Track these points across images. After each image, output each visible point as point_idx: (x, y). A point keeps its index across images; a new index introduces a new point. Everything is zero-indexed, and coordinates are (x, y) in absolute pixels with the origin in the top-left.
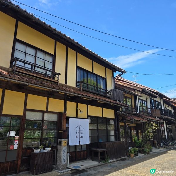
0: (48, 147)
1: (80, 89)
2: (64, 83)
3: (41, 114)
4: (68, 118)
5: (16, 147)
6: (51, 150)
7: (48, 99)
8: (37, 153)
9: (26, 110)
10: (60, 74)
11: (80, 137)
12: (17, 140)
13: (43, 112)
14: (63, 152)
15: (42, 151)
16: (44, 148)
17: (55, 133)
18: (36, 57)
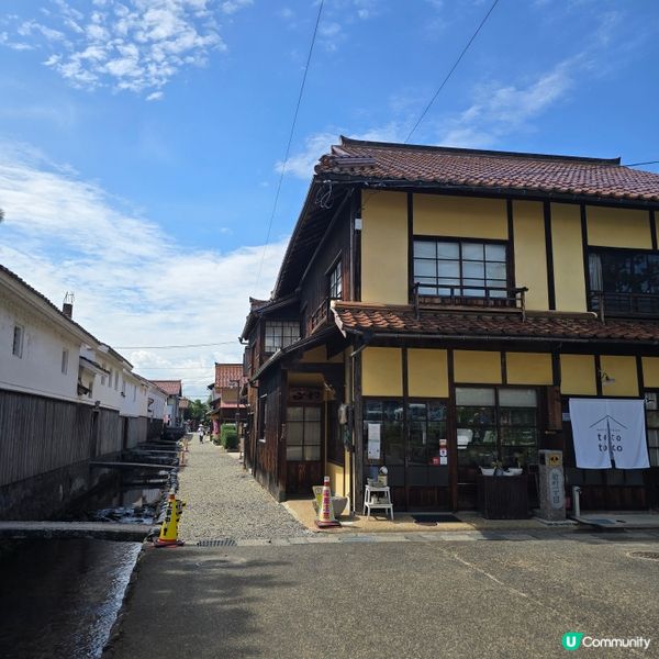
0: (516, 466)
1: (599, 316)
2: (545, 307)
3: (491, 392)
4: (565, 400)
5: (444, 461)
6: (523, 473)
7: (503, 356)
8: (489, 477)
9: (453, 386)
10: (525, 289)
11: (611, 449)
12: (444, 447)
13: (495, 387)
14: (551, 481)
15: (499, 474)
16: (506, 468)
17: (533, 434)
18: (461, 260)
